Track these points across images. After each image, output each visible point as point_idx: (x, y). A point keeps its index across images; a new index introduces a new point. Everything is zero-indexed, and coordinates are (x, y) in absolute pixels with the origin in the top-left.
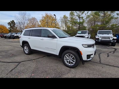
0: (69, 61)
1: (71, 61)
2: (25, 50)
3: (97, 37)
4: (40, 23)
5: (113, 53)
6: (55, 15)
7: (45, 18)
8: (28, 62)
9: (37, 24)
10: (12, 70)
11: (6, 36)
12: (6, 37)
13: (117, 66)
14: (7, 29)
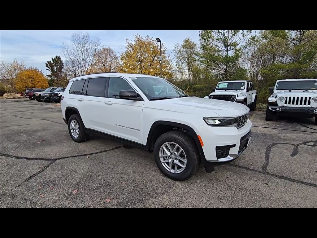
0: (170, 161)
1: (176, 162)
2: (72, 131)
3: (271, 99)
4: (121, 63)
5: (312, 144)
6: (159, 40)
7: (134, 48)
8: (73, 159)
9: (115, 65)
10: (30, 178)
11: (40, 95)
12: (39, 99)
13: (312, 182)
14: (45, 79)
